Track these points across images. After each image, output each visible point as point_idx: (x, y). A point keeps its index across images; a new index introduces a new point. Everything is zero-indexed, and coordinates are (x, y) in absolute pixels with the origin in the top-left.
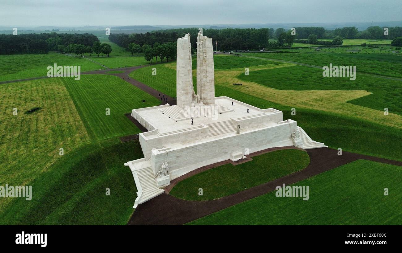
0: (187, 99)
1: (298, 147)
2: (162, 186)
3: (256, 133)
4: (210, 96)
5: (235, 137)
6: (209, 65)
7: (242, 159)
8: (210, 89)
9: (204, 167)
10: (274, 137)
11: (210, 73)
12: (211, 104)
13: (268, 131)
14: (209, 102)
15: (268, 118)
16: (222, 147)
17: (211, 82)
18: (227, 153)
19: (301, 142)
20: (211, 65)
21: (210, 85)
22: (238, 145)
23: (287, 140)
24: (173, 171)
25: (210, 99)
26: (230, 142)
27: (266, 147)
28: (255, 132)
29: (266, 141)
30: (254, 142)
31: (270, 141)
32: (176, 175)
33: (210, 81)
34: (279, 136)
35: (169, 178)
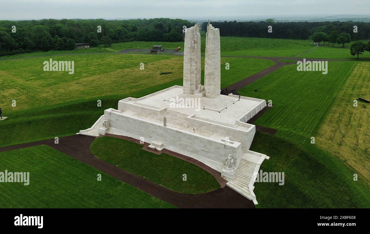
0: (187, 86)
1: (224, 178)
2: (100, 133)
3: (181, 134)
4: (209, 89)
5: (160, 127)
6: (209, 58)
7: (155, 150)
8: (209, 82)
9: (131, 138)
10: (202, 150)
11: (209, 65)
12: (209, 97)
13: (195, 139)
14: (207, 95)
15: (224, 131)
16: (148, 130)
17: (210, 75)
18: (151, 137)
19: (230, 175)
20: (211, 58)
21: (209, 78)
22: (162, 136)
23: (219, 163)
24: (113, 128)
25: (209, 93)
26: (155, 129)
27: (190, 154)
28: (180, 132)
29: (192, 149)
30: (178, 142)
31: (195, 152)
32: (113, 132)
33: (209, 73)
34: (208, 152)
35: (105, 130)
